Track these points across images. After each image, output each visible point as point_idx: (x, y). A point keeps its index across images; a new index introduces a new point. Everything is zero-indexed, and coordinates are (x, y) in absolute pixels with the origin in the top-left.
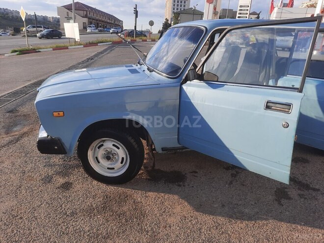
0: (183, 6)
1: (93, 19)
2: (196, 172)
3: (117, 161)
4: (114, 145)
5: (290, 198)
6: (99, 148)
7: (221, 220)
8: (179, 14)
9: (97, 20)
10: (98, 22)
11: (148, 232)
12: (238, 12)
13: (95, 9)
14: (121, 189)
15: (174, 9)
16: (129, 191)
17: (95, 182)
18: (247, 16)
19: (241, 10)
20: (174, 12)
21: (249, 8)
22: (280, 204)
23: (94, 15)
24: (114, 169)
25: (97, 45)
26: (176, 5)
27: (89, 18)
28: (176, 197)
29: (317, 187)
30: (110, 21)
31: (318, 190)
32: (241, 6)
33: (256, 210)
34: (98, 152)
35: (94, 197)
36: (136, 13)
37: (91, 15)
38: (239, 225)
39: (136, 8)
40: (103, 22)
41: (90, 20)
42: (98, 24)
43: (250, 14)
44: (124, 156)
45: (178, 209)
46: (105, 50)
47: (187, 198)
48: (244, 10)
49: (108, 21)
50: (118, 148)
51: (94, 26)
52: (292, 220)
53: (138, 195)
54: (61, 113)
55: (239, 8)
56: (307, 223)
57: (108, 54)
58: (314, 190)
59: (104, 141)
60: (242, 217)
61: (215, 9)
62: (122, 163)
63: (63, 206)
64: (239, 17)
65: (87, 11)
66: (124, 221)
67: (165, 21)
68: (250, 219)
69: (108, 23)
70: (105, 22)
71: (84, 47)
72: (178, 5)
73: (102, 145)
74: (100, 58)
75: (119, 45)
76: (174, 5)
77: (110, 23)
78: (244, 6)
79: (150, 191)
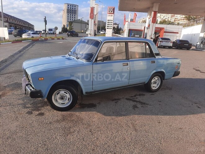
0: (74, 17)
1: (12, 24)
2: (100, 103)
3: (66, 100)
4: (65, 92)
5: (138, 108)
6: (57, 94)
7: (113, 117)
8: (72, 23)
9: (15, 24)
10: (16, 25)
11: (86, 124)
12: (107, 23)
13: (13, 17)
14: (69, 112)
15: (68, 19)
16: (73, 113)
17: (55, 111)
18: (112, 26)
19: (108, 22)
20: (68, 21)
21: (112, 22)
22: (135, 110)
23: (13, 21)
24: (64, 103)
25: (22, 42)
26: (69, 17)
27: (9, 23)
28: (94, 112)
29: (148, 103)
30: (25, 25)
31: (148, 104)
32: (108, 20)
33: (126, 113)
34: (57, 96)
35: (57, 116)
36: (46, 22)
37: (11, 21)
38: (120, 118)
39: (45, 19)
40: (20, 25)
41: (10, 24)
42: (16, 27)
43: (114, 24)
44: (70, 97)
45: (96, 116)
46: (29, 46)
47: (98, 112)
48: (110, 23)
49: (24, 25)
50: (67, 93)
51: (13, 28)
52: (139, 114)
53: (77, 113)
54: (42, 79)
55: (107, 21)
56: (144, 114)
57: (31, 47)
58: (147, 104)
59: (60, 91)
60: (121, 115)
61: (95, 22)
62: (68, 100)
63: (44, 121)
64: (108, 26)
65: (7, 18)
66: (75, 122)
67: (63, 26)
68: (124, 115)
69: (23, 26)
70: (21, 26)
71: (12, 43)
72: (70, 17)
73: (59, 93)
74: (27, 50)
75: (37, 42)
76: (68, 17)
77: (25, 26)
78: (110, 20)
79: (82, 111)
